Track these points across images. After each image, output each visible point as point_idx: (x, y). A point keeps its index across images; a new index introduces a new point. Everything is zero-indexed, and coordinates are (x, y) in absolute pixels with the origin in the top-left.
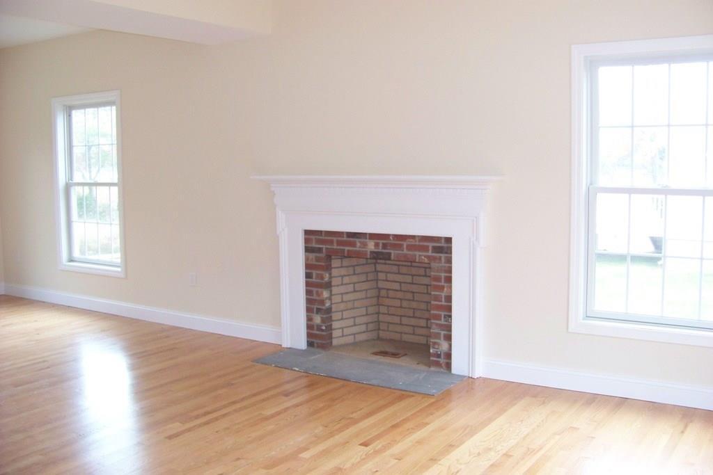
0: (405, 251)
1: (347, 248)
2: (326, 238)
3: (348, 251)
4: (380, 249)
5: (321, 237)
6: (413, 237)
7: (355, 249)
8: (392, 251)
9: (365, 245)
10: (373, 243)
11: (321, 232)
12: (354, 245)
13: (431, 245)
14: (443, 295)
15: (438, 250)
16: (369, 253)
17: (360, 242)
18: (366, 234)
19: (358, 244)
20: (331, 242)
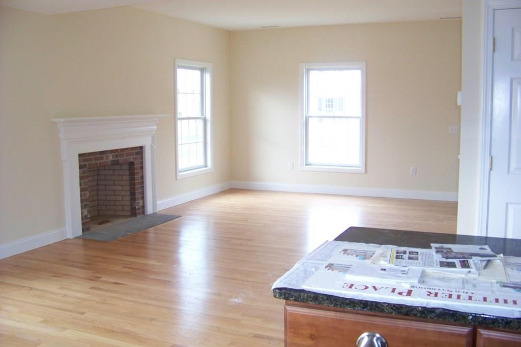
0: (125, 157)
1: (99, 161)
2: (89, 157)
3: (100, 163)
4: (115, 159)
5: (86, 158)
6: (128, 149)
7: (103, 161)
8: (120, 159)
9: (108, 157)
10: (111, 156)
11: (85, 154)
12: (102, 158)
13: (134, 151)
14: (139, 176)
15: (137, 154)
16: (109, 162)
17: (106, 156)
18: (108, 151)
19: (105, 158)
20: (91, 159)
